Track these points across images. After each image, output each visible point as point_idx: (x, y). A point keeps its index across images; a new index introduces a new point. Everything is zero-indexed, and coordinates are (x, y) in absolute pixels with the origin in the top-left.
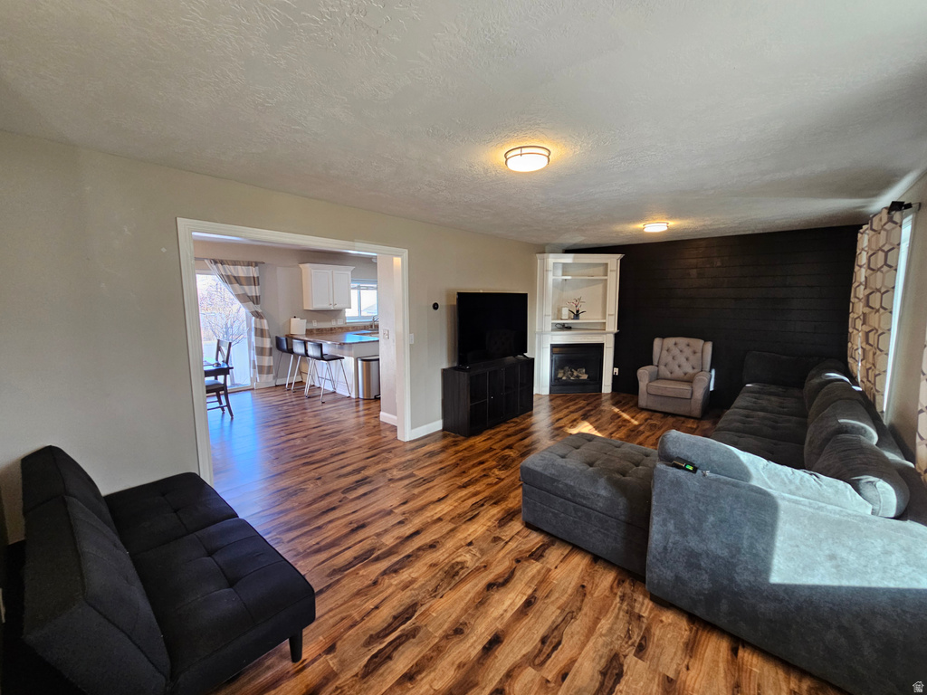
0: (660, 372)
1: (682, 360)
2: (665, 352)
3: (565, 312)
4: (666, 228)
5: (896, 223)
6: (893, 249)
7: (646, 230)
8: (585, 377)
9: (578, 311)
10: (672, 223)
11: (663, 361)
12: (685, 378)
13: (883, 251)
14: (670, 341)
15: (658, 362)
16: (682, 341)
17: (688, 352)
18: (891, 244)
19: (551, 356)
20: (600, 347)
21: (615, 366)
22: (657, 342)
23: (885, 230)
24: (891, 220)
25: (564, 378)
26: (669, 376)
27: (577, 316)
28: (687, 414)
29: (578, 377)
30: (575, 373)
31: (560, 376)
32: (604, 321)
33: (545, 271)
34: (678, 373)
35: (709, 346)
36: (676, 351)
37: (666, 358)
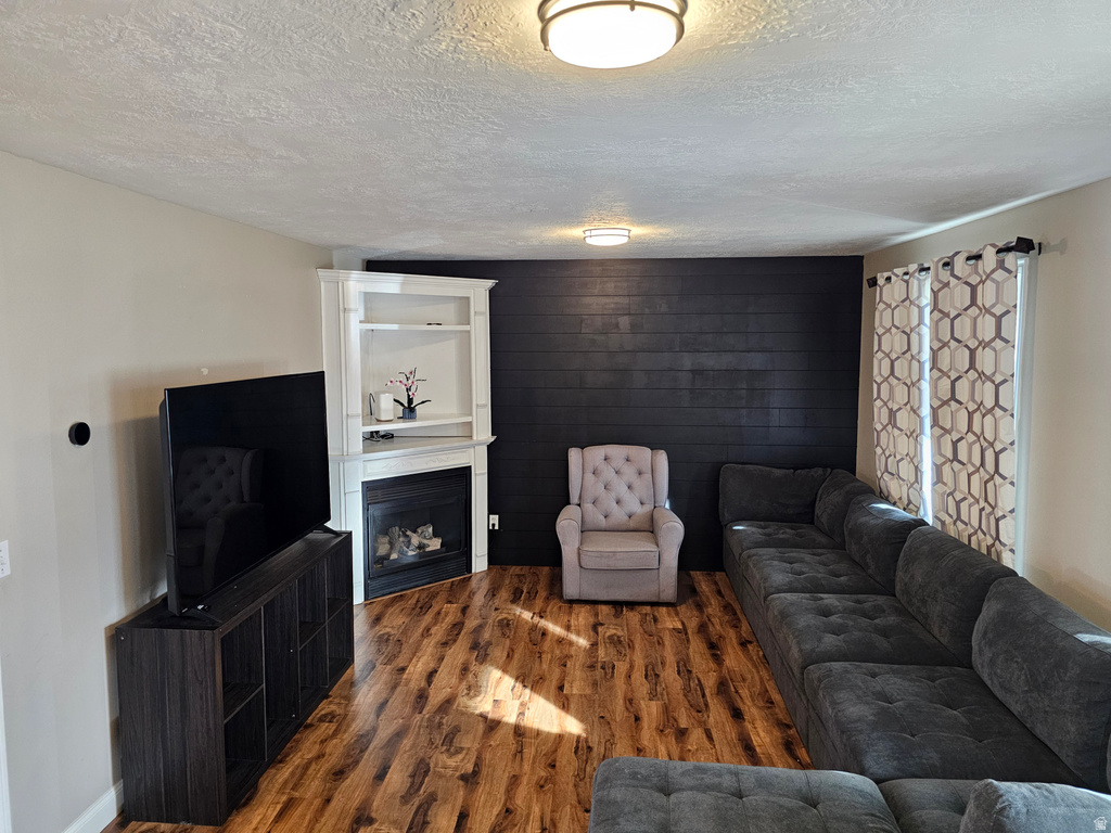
0: (587, 519)
1: (622, 490)
2: (589, 476)
3: (387, 406)
4: (624, 240)
5: (1009, 272)
6: (1008, 312)
7: (588, 241)
8: (435, 544)
9: (410, 401)
10: (638, 231)
11: (588, 497)
12: (632, 524)
13: (994, 315)
14: (596, 454)
15: (580, 498)
16: (617, 452)
17: (629, 472)
18: (1004, 304)
19: (366, 509)
20: (464, 474)
21: (491, 511)
22: (574, 455)
23: (993, 280)
24: (1001, 265)
25: (394, 556)
26: (603, 522)
27: (409, 411)
28: (654, 599)
29: (421, 547)
30: (415, 540)
31: (382, 550)
32: (469, 419)
33: (341, 310)
34: (619, 516)
35: (662, 459)
36: (608, 473)
37: (594, 487)
